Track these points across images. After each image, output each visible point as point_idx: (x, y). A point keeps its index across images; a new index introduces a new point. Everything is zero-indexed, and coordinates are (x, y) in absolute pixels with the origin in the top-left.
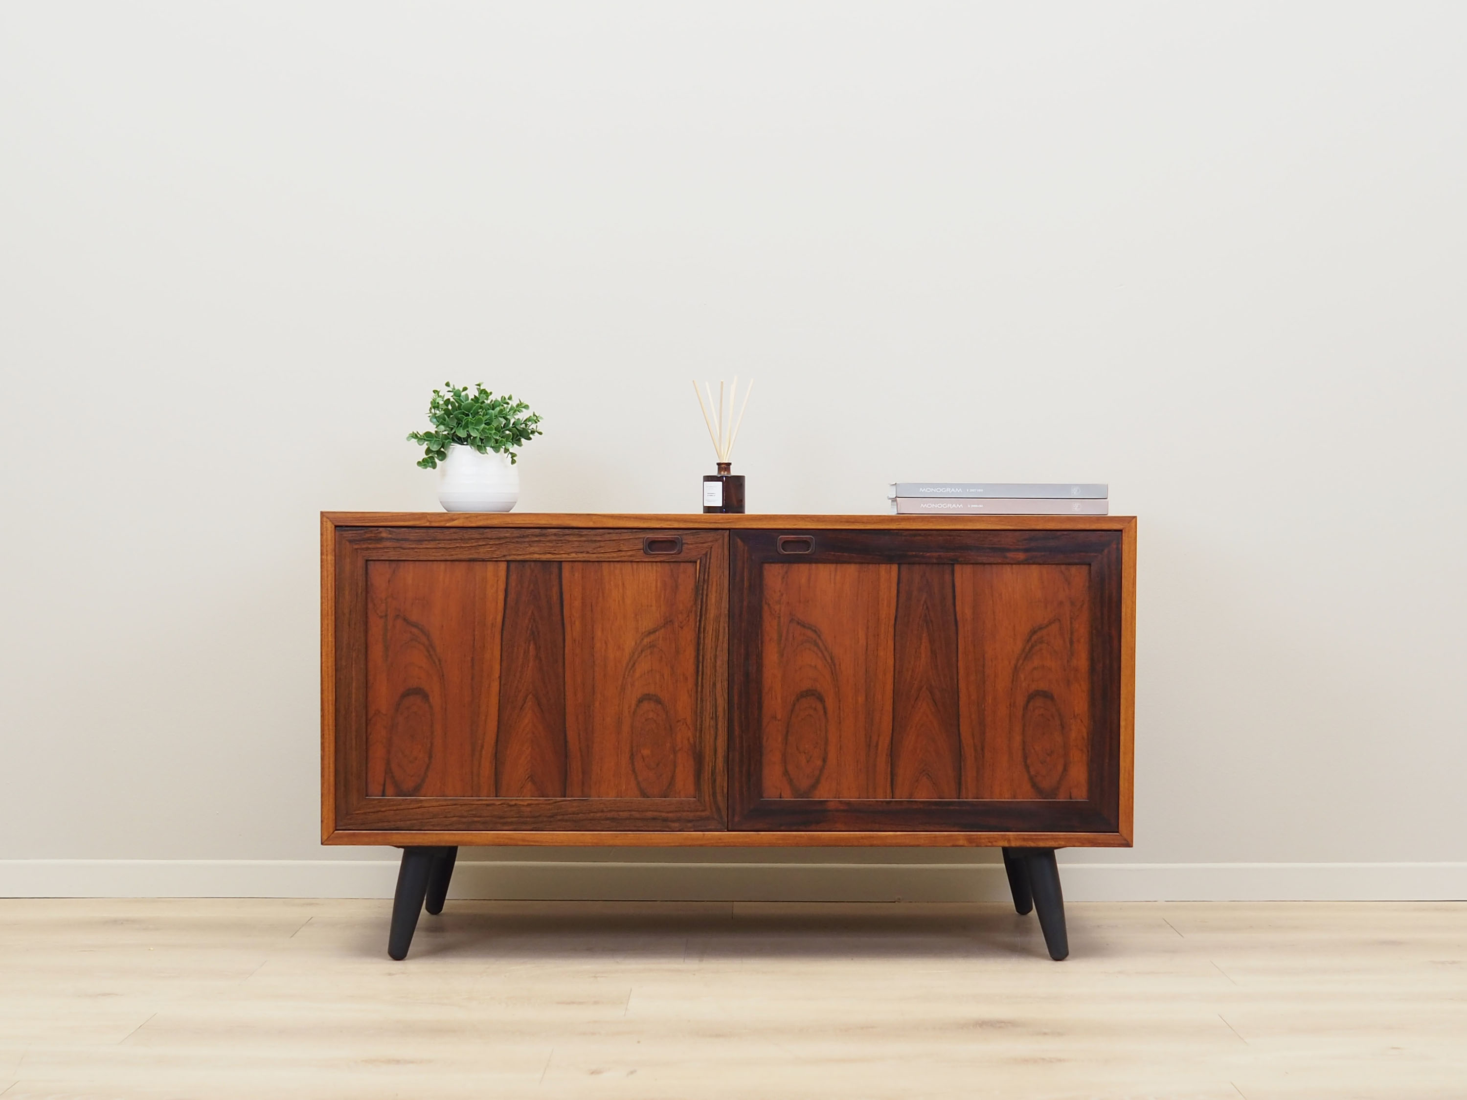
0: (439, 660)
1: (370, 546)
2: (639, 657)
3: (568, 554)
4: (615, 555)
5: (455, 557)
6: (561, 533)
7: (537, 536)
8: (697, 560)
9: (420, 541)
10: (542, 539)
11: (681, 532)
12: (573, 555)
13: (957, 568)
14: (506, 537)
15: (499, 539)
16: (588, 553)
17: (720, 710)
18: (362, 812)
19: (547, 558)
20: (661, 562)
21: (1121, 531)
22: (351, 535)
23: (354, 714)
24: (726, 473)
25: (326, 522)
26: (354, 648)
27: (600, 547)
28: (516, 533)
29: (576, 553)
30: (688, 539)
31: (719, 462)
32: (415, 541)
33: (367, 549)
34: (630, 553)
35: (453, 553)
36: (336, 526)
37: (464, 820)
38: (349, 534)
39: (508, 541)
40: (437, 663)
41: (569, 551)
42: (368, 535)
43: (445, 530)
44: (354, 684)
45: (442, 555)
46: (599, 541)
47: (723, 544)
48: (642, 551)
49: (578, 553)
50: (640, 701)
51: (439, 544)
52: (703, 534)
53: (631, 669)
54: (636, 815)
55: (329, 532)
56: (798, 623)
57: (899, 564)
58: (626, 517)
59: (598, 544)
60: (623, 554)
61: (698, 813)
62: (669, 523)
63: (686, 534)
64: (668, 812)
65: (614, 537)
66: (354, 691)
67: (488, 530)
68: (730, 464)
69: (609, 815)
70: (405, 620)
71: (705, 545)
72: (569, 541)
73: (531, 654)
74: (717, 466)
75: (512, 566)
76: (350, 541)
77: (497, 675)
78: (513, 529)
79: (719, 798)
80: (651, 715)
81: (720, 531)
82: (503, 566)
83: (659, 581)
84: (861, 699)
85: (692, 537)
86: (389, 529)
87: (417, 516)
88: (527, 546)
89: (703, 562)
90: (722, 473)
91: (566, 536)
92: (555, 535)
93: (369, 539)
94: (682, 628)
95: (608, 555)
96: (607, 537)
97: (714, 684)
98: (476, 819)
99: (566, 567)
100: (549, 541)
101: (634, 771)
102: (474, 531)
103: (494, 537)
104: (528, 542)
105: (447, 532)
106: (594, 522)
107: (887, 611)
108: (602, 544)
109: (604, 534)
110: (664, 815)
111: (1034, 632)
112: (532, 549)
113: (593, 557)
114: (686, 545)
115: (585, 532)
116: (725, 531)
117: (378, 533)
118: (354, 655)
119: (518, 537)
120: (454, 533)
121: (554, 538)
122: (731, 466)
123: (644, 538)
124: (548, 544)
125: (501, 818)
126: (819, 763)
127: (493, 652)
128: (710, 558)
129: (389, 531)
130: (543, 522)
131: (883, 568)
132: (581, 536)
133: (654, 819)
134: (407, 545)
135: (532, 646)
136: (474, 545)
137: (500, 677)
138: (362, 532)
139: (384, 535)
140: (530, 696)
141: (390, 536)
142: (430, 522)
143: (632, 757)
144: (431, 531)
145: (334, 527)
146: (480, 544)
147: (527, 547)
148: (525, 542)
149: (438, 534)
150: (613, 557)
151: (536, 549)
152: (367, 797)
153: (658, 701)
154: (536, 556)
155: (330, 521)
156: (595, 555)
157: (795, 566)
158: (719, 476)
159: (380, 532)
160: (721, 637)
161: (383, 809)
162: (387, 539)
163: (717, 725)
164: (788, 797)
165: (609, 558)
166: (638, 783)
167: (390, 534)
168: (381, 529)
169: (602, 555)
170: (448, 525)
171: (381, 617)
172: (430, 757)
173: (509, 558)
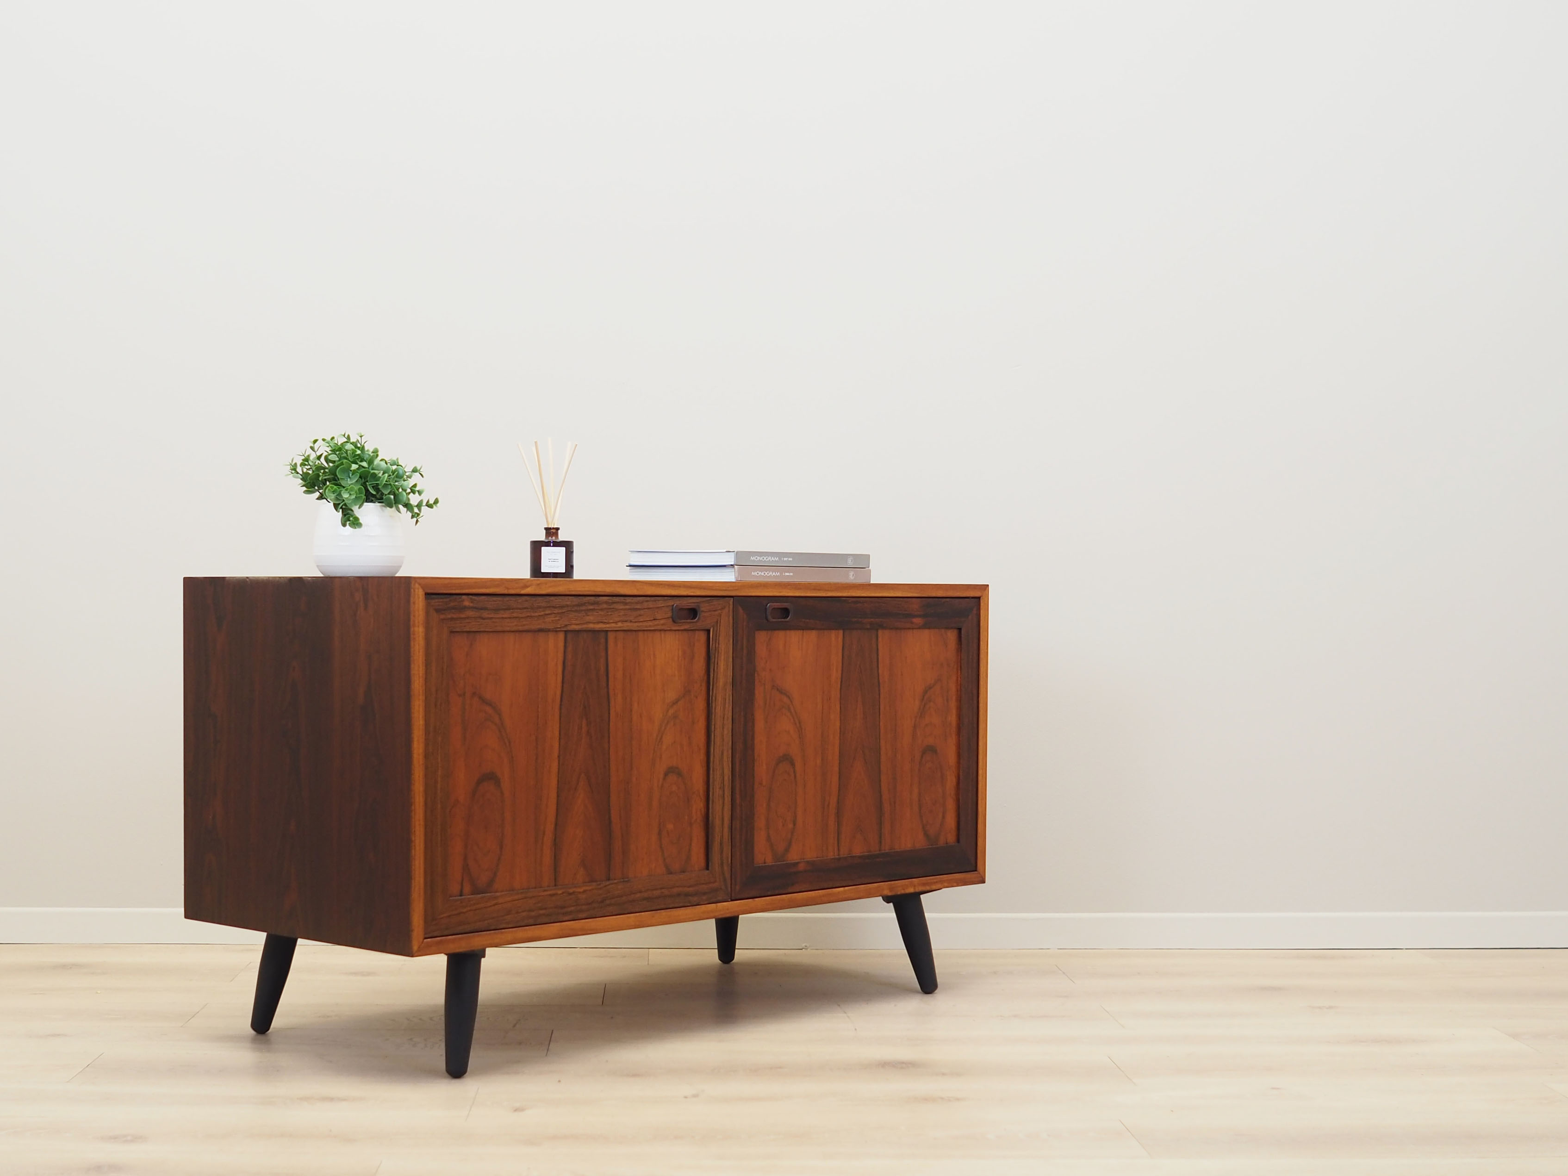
0: (510, 743)
1: (455, 616)
2: (665, 729)
3: (616, 623)
4: (650, 623)
5: (526, 628)
6: (611, 601)
7: (592, 604)
8: (711, 628)
9: (497, 610)
10: (596, 607)
11: (700, 599)
12: (620, 624)
13: (880, 632)
14: (568, 606)
15: (562, 607)
16: (631, 622)
17: (726, 778)
18: (445, 915)
19: (600, 628)
20: (685, 630)
21: (979, 598)
22: (437, 604)
23: (439, 806)
24: (554, 538)
25: (418, 589)
26: (440, 732)
27: (640, 615)
28: (576, 600)
29: (622, 621)
30: (704, 607)
31: (546, 527)
32: (493, 610)
33: (452, 619)
34: (662, 622)
35: (524, 623)
36: (427, 594)
37: (533, 914)
38: (436, 602)
39: (569, 609)
40: (508, 744)
41: (617, 619)
42: (452, 604)
43: (518, 598)
44: (440, 773)
45: (516, 625)
46: (639, 609)
47: (729, 611)
48: (671, 620)
49: (623, 621)
50: (666, 775)
51: (513, 613)
52: (715, 602)
53: (659, 742)
54: (666, 892)
55: (420, 599)
56: (778, 690)
57: (843, 630)
58: (661, 584)
59: (639, 612)
60: (656, 622)
61: (711, 885)
62: (693, 590)
63: (703, 601)
64: (689, 887)
65: (651, 604)
66: (439, 779)
67: (552, 598)
68: (558, 529)
69: (646, 895)
70: (480, 698)
71: (717, 613)
72: (617, 610)
73: (583, 730)
74: (545, 531)
75: (569, 636)
76: (438, 611)
77: (556, 754)
78: (573, 597)
79: (725, 868)
80: (674, 788)
81: (727, 598)
82: (561, 636)
83: (680, 651)
84: (819, 762)
85: (707, 605)
86: (471, 596)
87: (497, 583)
88: (585, 614)
89: (716, 629)
90: (550, 538)
91: (615, 605)
92: (606, 603)
93: (454, 608)
94: (697, 697)
95: (645, 624)
96: (645, 605)
97: (722, 754)
98: (542, 912)
99: (611, 636)
100: (602, 610)
101: (661, 847)
102: (540, 599)
103: (558, 606)
104: (585, 610)
105: (520, 599)
106: (637, 590)
107: (836, 674)
108: (642, 612)
109: (642, 602)
110: (687, 890)
111: (925, 692)
112: (588, 618)
113: (634, 626)
114: (703, 613)
115: (629, 600)
116: (730, 598)
117: (462, 601)
118: (440, 739)
119: (574, 606)
120: (527, 601)
121: (605, 606)
122: (559, 531)
123: (673, 605)
124: (601, 613)
125: (562, 907)
126: (791, 826)
127: (553, 730)
128: (720, 626)
129: (471, 599)
130: (599, 590)
131: (833, 634)
132: (626, 604)
133: (679, 895)
134: (485, 614)
135: (584, 721)
136: (540, 614)
137: (559, 757)
138: (448, 600)
139: (467, 603)
140: (583, 775)
141: (471, 605)
142: (508, 589)
143: (660, 834)
144: (507, 598)
145: (424, 593)
146: (547, 612)
147: (584, 616)
148: (582, 611)
149: (512, 601)
150: (650, 626)
151: (591, 618)
152: (451, 898)
153: (679, 774)
154: (591, 626)
155: (422, 587)
156: (637, 624)
157: (776, 632)
158: (547, 541)
159: (463, 601)
160: (727, 706)
161: (465, 910)
162: (469, 608)
163: (724, 795)
164: (770, 861)
165: (646, 627)
166: (664, 860)
167: (472, 602)
168: (464, 597)
169: (641, 624)
170: (523, 592)
171: (460, 695)
172: (501, 848)
173: (569, 628)
